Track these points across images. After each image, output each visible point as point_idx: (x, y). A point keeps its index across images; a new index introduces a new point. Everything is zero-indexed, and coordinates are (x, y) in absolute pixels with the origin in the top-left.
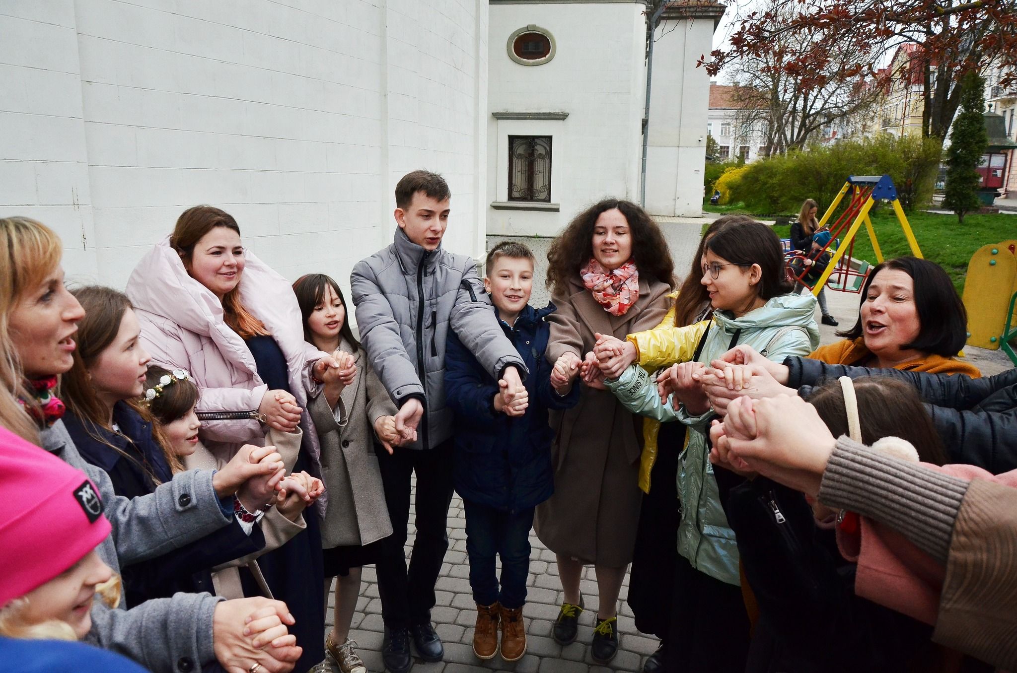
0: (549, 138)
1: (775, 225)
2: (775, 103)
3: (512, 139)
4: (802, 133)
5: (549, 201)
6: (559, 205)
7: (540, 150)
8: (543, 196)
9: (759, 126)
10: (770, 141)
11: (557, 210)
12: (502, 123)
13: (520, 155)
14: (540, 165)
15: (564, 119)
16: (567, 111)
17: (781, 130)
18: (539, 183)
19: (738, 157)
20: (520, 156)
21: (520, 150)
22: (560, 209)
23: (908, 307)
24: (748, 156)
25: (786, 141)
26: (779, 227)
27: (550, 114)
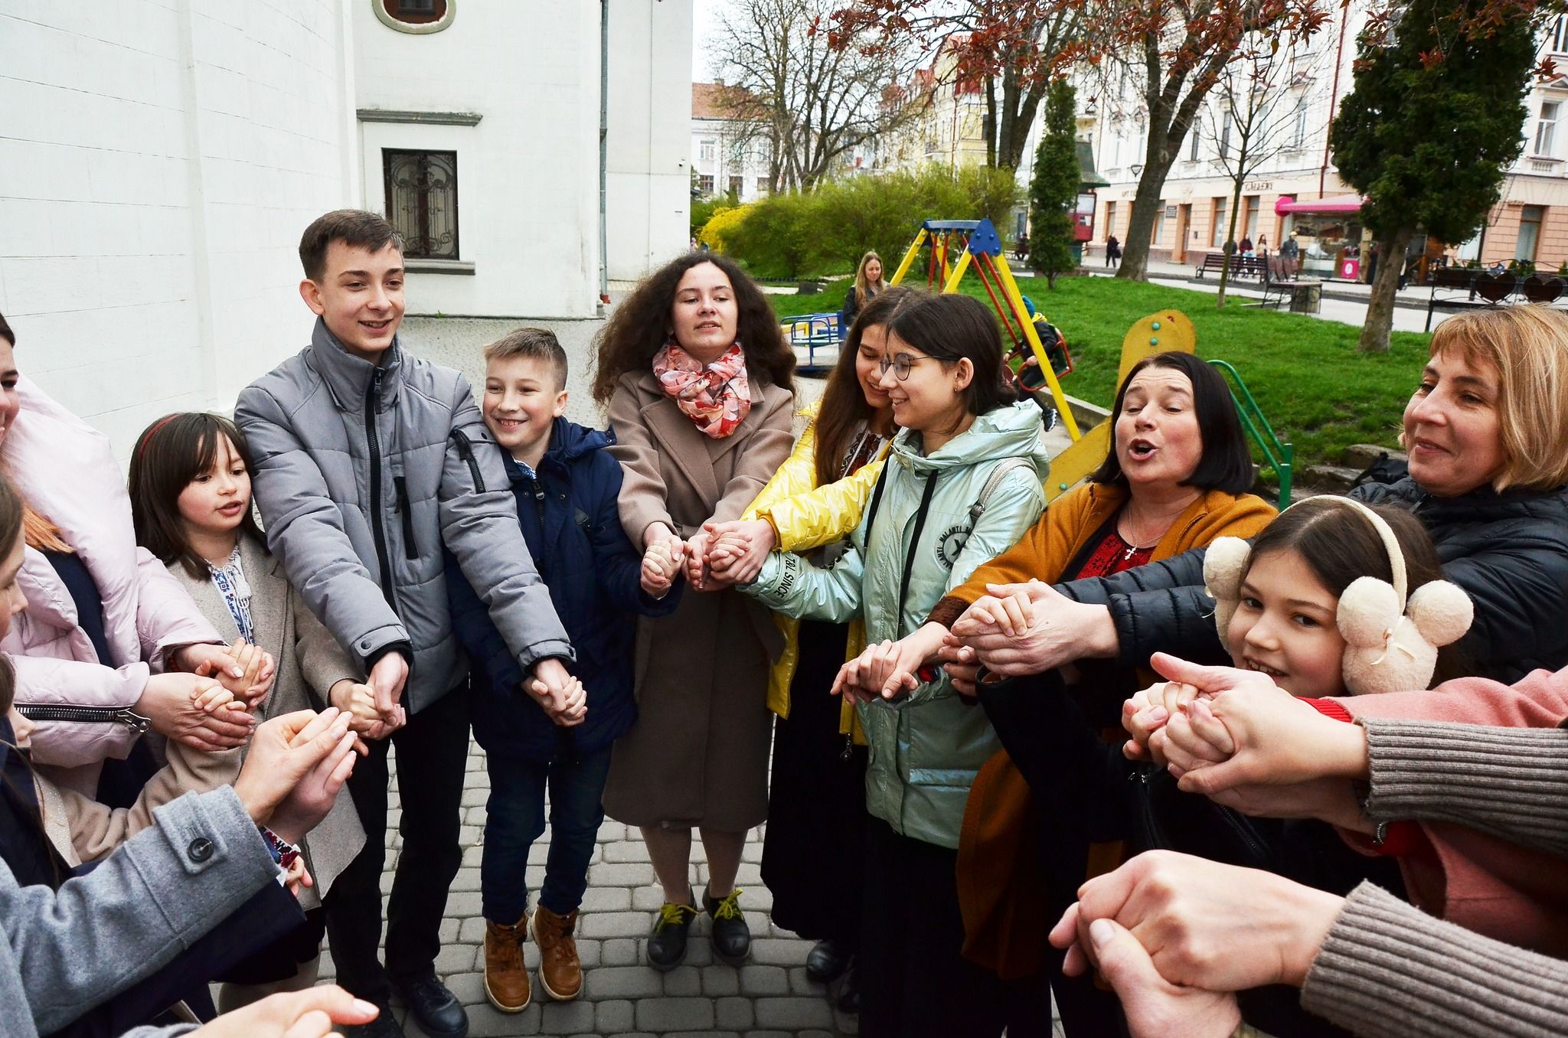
0: (452, 155)
1: (797, 294)
2: (781, 112)
3: (388, 154)
4: (821, 158)
5: (457, 257)
6: (473, 264)
7: (437, 173)
8: (446, 249)
9: (759, 145)
10: (775, 169)
11: (471, 272)
12: (368, 126)
13: (403, 181)
14: (437, 199)
15: (474, 124)
16: (478, 112)
17: (790, 152)
18: (438, 227)
19: (727, 193)
20: (403, 184)
21: (403, 174)
22: (476, 271)
23: (1188, 420)
24: (741, 191)
25: (799, 169)
26: (804, 297)
27: (451, 115)
